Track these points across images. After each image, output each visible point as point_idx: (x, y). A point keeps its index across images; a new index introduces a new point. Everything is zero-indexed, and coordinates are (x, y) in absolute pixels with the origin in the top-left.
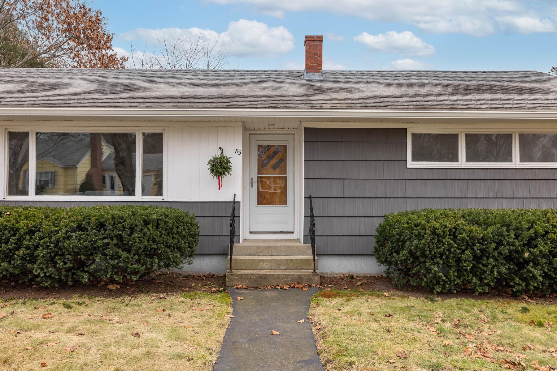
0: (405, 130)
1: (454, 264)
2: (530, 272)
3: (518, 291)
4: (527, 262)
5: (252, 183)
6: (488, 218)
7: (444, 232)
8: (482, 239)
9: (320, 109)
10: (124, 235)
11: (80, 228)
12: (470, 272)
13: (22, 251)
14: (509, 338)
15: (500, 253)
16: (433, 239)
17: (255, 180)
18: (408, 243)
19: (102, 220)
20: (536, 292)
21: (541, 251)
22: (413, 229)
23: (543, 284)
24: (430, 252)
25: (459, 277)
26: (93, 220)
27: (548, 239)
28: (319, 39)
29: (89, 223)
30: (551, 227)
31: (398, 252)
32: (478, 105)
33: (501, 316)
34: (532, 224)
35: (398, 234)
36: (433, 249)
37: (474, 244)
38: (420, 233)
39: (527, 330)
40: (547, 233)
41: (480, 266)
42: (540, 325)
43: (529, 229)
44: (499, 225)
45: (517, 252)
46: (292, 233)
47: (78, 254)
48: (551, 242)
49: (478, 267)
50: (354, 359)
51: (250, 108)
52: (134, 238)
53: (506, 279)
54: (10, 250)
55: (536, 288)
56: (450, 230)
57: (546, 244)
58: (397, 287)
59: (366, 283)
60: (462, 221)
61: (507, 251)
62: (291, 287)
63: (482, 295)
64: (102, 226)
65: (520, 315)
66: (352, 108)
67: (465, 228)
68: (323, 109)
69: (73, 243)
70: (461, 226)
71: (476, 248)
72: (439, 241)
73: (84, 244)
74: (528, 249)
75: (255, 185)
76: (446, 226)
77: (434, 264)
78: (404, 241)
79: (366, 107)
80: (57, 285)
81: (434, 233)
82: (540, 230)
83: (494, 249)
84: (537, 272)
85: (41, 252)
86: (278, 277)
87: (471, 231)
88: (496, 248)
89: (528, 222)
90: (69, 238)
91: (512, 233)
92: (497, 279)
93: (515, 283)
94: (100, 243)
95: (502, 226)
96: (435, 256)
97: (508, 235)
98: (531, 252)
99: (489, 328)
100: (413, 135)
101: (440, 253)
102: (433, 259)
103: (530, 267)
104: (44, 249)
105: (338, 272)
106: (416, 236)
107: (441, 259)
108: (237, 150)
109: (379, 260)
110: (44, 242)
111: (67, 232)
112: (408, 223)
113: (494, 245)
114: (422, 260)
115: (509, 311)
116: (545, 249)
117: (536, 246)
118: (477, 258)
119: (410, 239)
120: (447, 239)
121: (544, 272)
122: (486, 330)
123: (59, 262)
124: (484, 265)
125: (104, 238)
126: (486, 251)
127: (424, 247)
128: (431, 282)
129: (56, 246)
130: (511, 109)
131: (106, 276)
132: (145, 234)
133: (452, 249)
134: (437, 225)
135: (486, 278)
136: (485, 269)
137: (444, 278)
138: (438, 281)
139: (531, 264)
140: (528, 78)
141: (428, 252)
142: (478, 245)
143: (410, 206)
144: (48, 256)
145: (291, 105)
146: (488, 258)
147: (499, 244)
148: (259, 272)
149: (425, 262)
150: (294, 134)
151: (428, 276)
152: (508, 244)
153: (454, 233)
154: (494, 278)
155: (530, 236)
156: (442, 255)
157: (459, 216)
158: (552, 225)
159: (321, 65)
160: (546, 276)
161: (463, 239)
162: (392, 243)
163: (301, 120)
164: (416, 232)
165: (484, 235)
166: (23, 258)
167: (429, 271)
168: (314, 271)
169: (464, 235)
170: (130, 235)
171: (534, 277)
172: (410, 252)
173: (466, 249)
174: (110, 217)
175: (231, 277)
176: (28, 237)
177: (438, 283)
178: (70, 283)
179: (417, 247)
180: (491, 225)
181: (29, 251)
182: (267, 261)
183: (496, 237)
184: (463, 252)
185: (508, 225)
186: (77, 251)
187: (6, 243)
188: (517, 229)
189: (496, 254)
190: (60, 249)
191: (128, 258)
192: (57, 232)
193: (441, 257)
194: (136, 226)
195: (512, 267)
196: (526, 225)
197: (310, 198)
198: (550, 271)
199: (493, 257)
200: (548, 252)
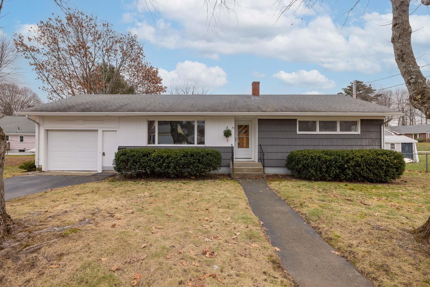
0: (296, 119)
1: (319, 169)
2: (347, 172)
3: (342, 179)
4: (346, 169)
5: (236, 139)
6: (331, 153)
7: (316, 158)
8: (330, 160)
9: (265, 112)
10: (200, 159)
11: (184, 156)
12: (325, 172)
13: (164, 165)
14: (344, 193)
15: (336, 165)
16: (311, 160)
17: (237, 138)
18: (302, 162)
19: (192, 153)
20: (348, 180)
21: (351, 165)
22: (304, 157)
23: (351, 177)
24: (310, 165)
25: (321, 174)
26: (189, 153)
27: (354, 160)
28: (258, 83)
29: (188, 154)
30: (355, 156)
31: (298, 165)
32: (324, 110)
33: (338, 187)
34: (348, 155)
35: (298, 159)
36: (311, 164)
37: (327, 162)
38: (306, 158)
39: (349, 191)
40: (353, 158)
41: (329, 170)
42: (353, 190)
43: (347, 157)
44: (336, 155)
45: (342, 165)
46: (251, 158)
47: (184, 165)
48: (355, 162)
49: (328, 171)
50: (294, 199)
51: (239, 112)
52: (204, 160)
53: (338, 175)
54: (161, 164)
55: (349, 178)
56: (318, 157)
57: (353, 162)
58: (296, 178)
59: (283, 177)
60: (321, 154)
61: (339, 165)
62: (256, 178)
63: (329, 181)
64: (192, 155)
65: (345, 187)
66: (278, 112)
67: (323, 156)
68: (267, 112)
69: (182, 161)
70: (322, 156)
71: (327, 164)
72: (313, 161)
73: (187, 162)
74: (347, 164)
75: (237, 140)
76: (316, 156)
77: (312, 169)
78: (300, 161)
79: (283, 111)
80: (176, 176)
81: (312, 158)
82: (351, 157)
83: (334, 164)
84: (350, 172)
85: (172, 165)
86: (250, 174)
87: (325, 157)
88: (335, 163)
89: (346, 154)
90: (180, 160)
91: (341, 158)
92: (335, 174)
93: (341, 176)
94: (192, 161)
95: (337, 155)
96: (312, 167)
97: (339, 159)
98: (347, 165)
99: (335, 191)
100: (299, 122)
101: (314, 165)
102: (311, 168)
103: (347, 170)
104: (173, 163)
105: (271, 173)
106: (305, 159)
107: (314, 168)
108: (232, 127)
109: (289, 169)
110: (173, 161)
111: (180, 157)
112: (301, 155)
113: (334, 162)
114: (307, 168)
115: (341, 185)
116: (353, 164)
117: (349, 163)
118: (328, 167)
119: (302, 160)
120: (317, 160)
121: (352, 172)
122: (334, 191)
123: (177, 168)
124: (330, 170)
125: (193, 160)
126: (331, 165)
127: (308, 163)
128: (310, 176)
129: (177, 162)
130: (337, 112)
131: (193, 173)
132: (207, 158)
133: (319, 164)
134: (313, 155)
135: (331, 174)
136: (331, 171)
137: (315, 174)
138: (313, 175)
139: (348, 169)
140: (340, 98)
141: (309, 165)
142: (328, 162)
143: (302, 148)
144: (174, 166)
145: (254, 110)
146: (332, 167)
147: (336, 162)
148: (244, 173)
149: (308, 169)
150: (252, 121)
151: (309, 174)
152: (339, 162)
153: (319, 158)
154: (334, 174)
155: (347, 159)
156: (315, 166)
157: (320, 152)
158: (355, 155)
159: (259, 93)
160: (353, 174)
161: (323, 160)
162: (296, 162)
163: (257, 116)
164: (305, 158)
165: (330, 159)
166: (165, 167)
167: (310, 172)
168: (264, 172)
169: (323, 159)
170: (202, 159)
171: (349, 174)
172: (303, 165)
173: (324, 164)
174: (195, 152)
175: (234, 174)
176: (167, 159)
177: (313, 176)
178: (180, 176)
179: (305, 163)
180: (333, 155)
181: (167, 164)
182: (246, 169)
183: (335, 160)
184: (322, 165)
185: (339, 155)
186: (184, 164)
187: (159, 161)
188: (342, 157)
189: (335, 165)
190: (178, 163)
191: (202, 167)
192: (177, 157)
193: (314, 167)
194: (204, 155)
195: (340, 170)
196: (346, 155)
197: (260, 145)
198: (354, 172)
199: (334, 167)
200: (354, 165)
